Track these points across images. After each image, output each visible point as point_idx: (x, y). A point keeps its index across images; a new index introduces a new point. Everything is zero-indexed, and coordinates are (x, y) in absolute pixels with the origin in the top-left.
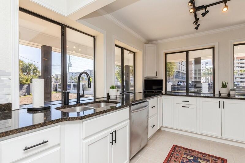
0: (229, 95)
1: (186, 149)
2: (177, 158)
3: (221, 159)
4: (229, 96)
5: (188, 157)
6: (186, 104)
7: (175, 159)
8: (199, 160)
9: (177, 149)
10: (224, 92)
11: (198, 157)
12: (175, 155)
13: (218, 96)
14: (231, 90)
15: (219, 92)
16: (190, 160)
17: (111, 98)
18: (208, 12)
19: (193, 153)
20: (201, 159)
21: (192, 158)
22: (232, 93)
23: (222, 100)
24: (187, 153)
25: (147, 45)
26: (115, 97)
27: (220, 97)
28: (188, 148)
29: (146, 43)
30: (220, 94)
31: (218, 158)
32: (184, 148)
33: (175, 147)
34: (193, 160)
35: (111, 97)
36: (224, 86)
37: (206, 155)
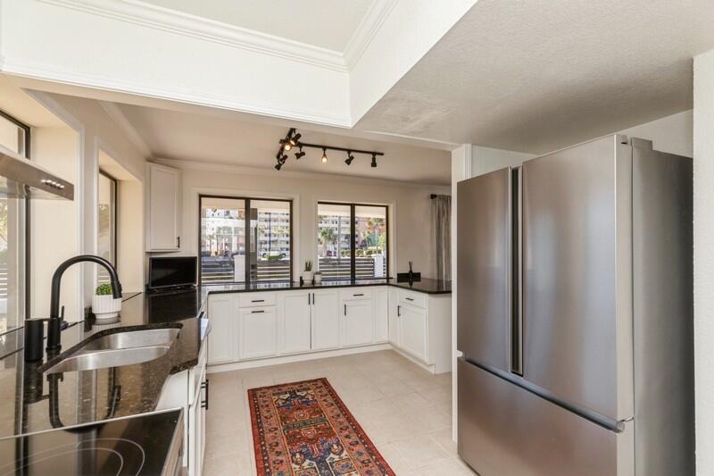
0: (313, 282)
1: (272, 387)
2: (267, 406)
3: (320, 379)
4: (313, 285)
5: (281, 397)
6: (258, 306)
7: (266, 409)
8: (298, 394)
9: (259, 393)
10: (308, 278)
11: (294, 391)
12: (262, 404)
13: (298, 286)
14: (317, 273)
15: (301, 278)
16: (287, 400)
17: (98, 322)
18: (303, 154)
19: (284, 389)
20: (298, 391)
21: (288, 395)
22: (318, 278)
23: (311, 291)
24: (277, 391)
25: (154, 167)
26: (116, 315)
27: (302, 286)
28: (273, 385)
29: (149, 160)
30: (302, 282)
31: (316, 380)
32: (268, 388)
33: (253, 394)
34: (291, 397)
35: (98, 317)
36: (308, 268)
37: (302, 382)
